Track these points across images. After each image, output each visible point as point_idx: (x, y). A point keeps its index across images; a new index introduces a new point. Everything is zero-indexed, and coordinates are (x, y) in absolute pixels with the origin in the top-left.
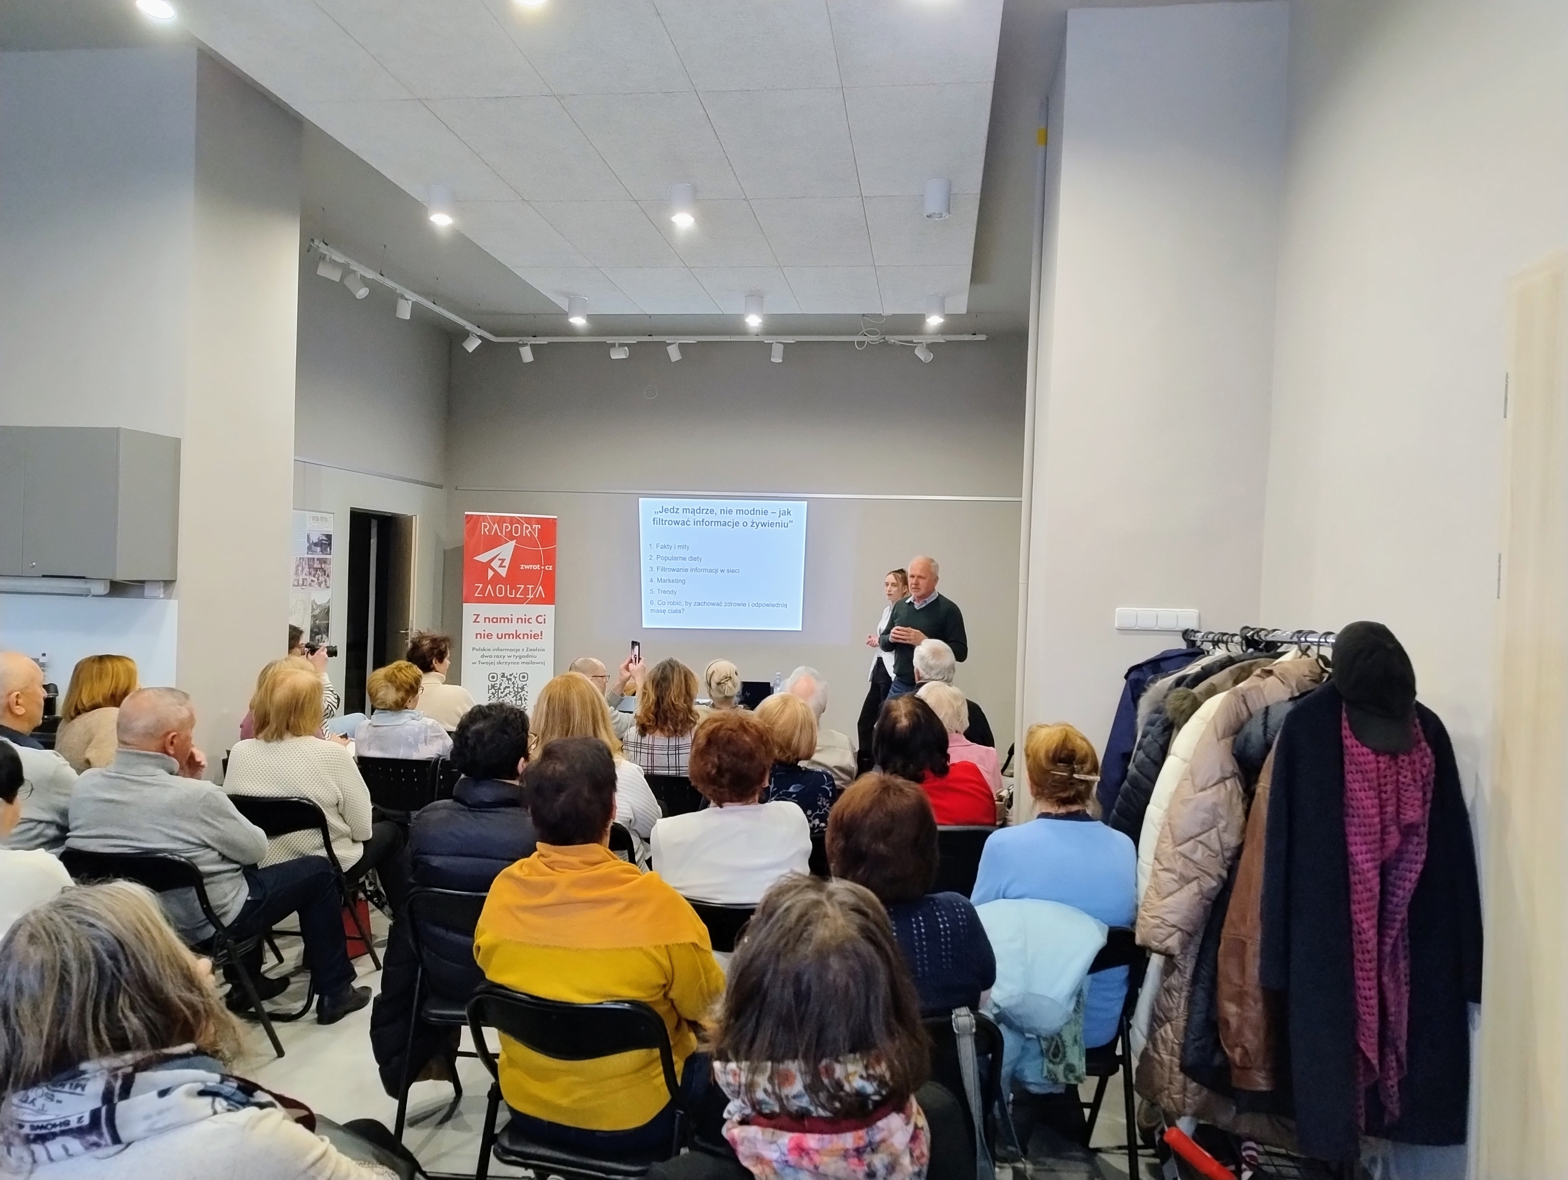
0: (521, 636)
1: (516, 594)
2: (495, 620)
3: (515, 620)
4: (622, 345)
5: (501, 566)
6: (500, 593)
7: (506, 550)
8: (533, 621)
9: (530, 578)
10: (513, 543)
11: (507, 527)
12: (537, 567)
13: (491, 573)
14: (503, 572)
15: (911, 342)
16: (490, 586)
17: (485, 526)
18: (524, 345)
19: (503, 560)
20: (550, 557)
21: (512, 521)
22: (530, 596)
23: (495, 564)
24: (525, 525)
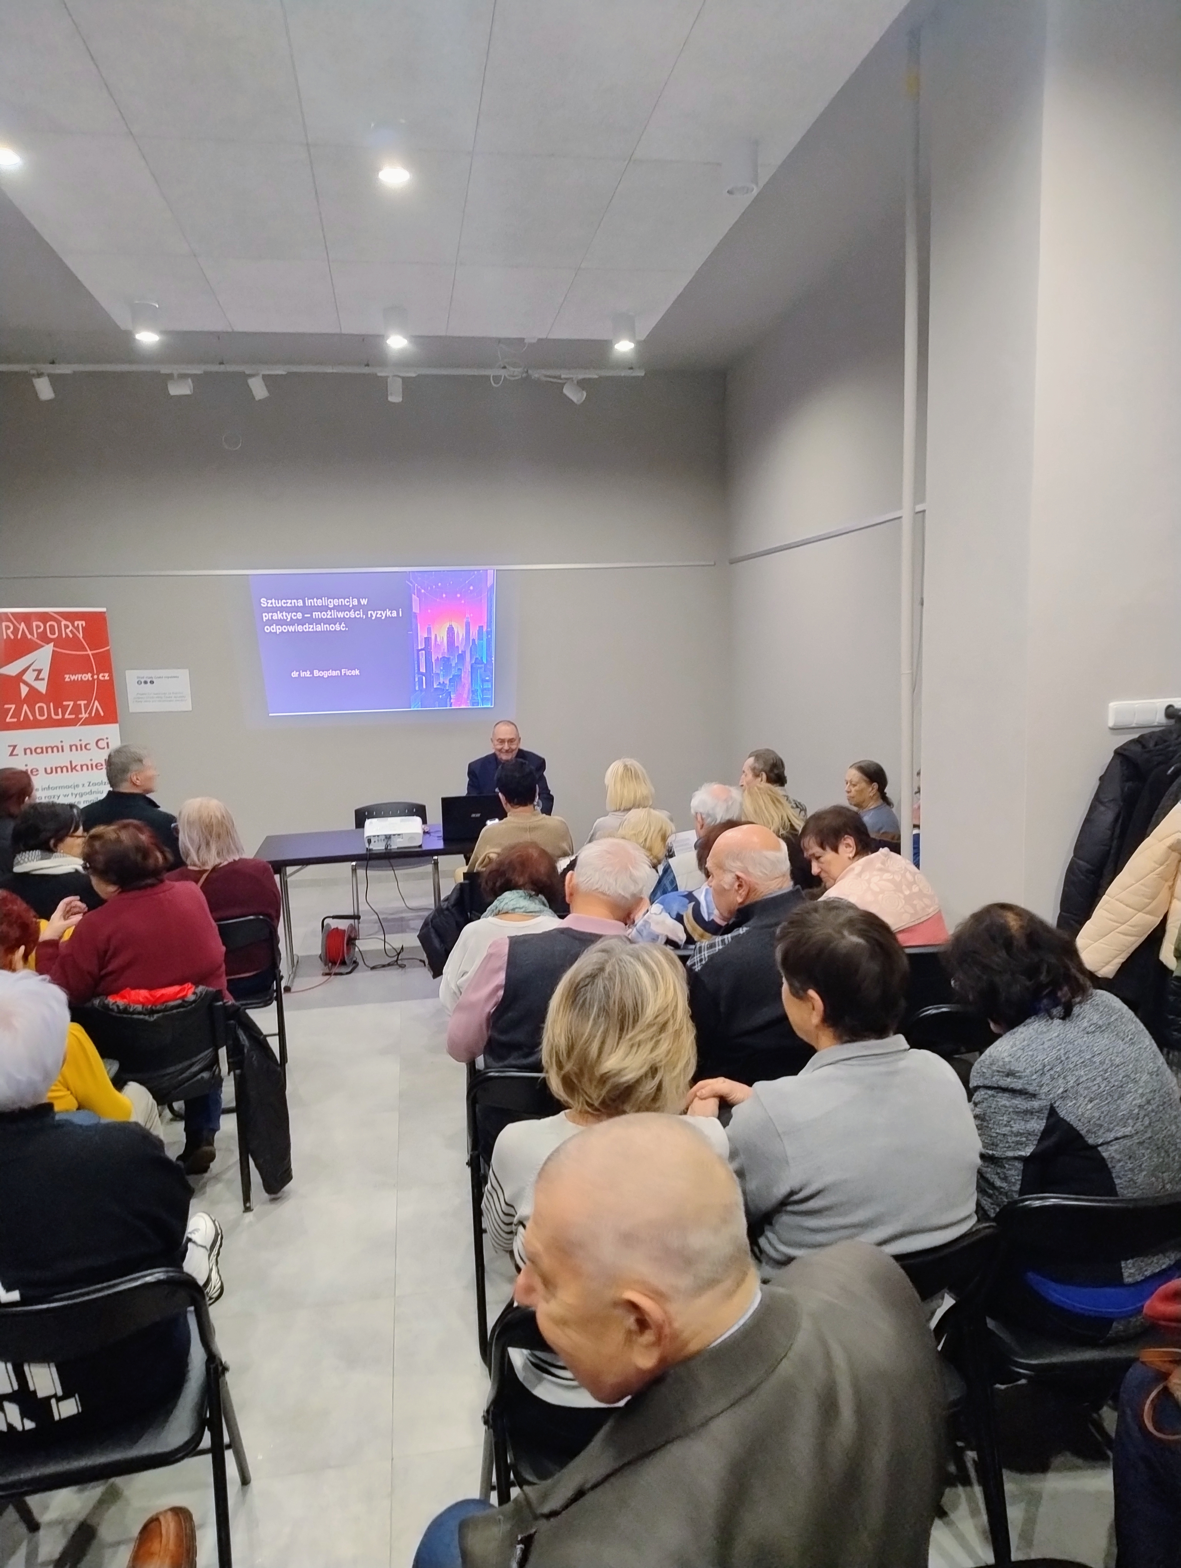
0: (78, 768)
1: (63, 715)
2: (39, 750)
3: (66, 748)
4: (183, 376)
5: (37, 679)
6: (42, 714)
7: (43, 657)
8: (92, 746)
9: (83, 691)
10: (48, 649)
11: (38, 627)
12: (88, 677)
13: (24, 690)
14: (42, 687)
16: (25, 707)
17: (8, 628)
18: (40, 375)
19: (40, 671)
20: (104, 663)
21: (44, 618)
22: (84, 715)
23: (29, 677)
24: (64, 622)
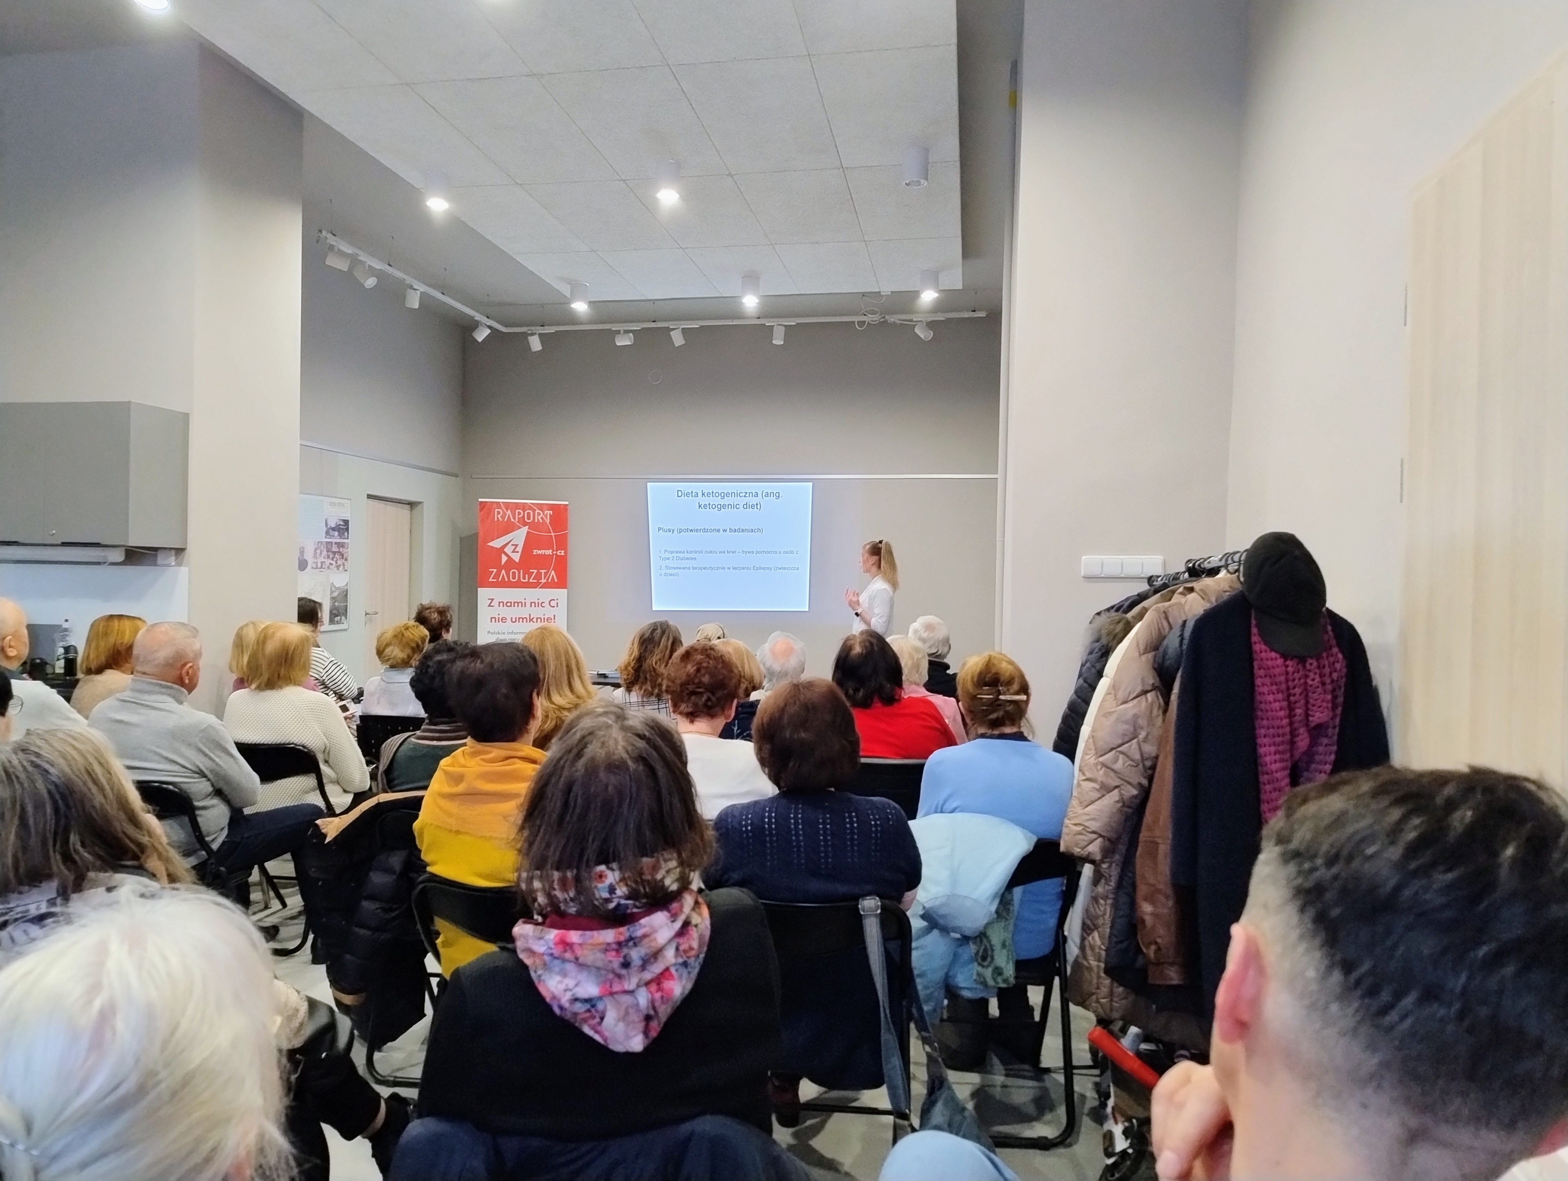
0: (535, 620)
1: (529, 579)
2: (509, 604)
3: (528, 604)
4: (627, 332)
5: (514, 551)
6: (514, 578)
7: (519, 536)
8: (546, 604)
9: (543, 563)
10: (525, 529)
11: (519, 513)
12: (549, 552)
13: (504, 559)
14: (516, 557)
15: (911, 321)
16: (503, 571)
17: (499, 513)
18: (533, 334)
19: (516, 546)
20: (562, 542)
21: (524, 507)
22: (543, 581)
23: (509, 550)
24: (537, 511)
